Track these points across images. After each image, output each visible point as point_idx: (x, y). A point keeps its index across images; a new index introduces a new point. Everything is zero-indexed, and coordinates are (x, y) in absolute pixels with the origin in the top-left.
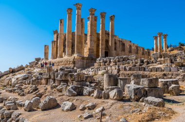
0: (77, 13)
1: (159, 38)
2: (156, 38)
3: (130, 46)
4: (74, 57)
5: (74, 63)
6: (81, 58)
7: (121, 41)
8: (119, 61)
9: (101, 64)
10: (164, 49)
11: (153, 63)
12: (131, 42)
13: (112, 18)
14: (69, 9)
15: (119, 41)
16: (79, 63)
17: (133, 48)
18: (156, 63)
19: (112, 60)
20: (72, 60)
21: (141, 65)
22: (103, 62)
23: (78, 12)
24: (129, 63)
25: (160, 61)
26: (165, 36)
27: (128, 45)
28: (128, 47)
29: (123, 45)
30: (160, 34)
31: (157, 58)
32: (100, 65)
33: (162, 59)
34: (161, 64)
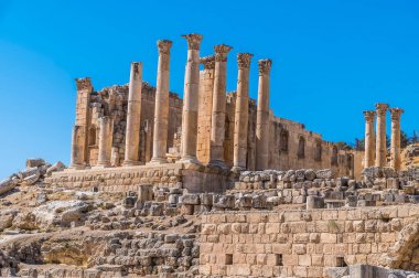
0: (189, 56)
1: (378, 120)
2: (371, 116)
3: (302, 140)
4: (183, 165)
5: (181, 178)
6: (197, 167)
7: (280, 125)
8: (296, 180)
9: (255, 185)
10: (392, 150)
11: (365, 186)
12: (303, 127)
13: (265, 67)
14: (165, 41)
15: (275, 124)
16: (193, 181)
17: (310, 144)
18: (371, 187)
19: (280, 178)
20: (176, 172)
21: (342, 190)
22: (260, 179)
23: (193, 55)
24: (317, 185)
25: (379, 184)
26: (397, 115)
27: (296, 136)
28: (297, 141)
29: (285, 134)
30: (384, 109)
31: (374, 177)
32: (252, 188)
33: (384, 180)
34: (380, 189)
